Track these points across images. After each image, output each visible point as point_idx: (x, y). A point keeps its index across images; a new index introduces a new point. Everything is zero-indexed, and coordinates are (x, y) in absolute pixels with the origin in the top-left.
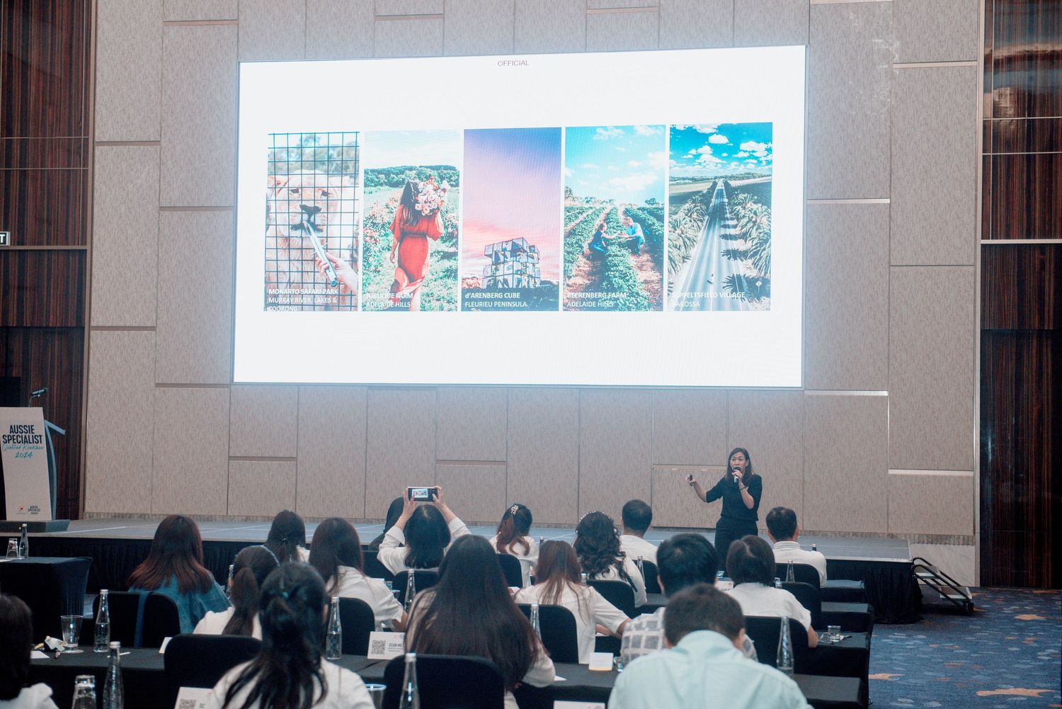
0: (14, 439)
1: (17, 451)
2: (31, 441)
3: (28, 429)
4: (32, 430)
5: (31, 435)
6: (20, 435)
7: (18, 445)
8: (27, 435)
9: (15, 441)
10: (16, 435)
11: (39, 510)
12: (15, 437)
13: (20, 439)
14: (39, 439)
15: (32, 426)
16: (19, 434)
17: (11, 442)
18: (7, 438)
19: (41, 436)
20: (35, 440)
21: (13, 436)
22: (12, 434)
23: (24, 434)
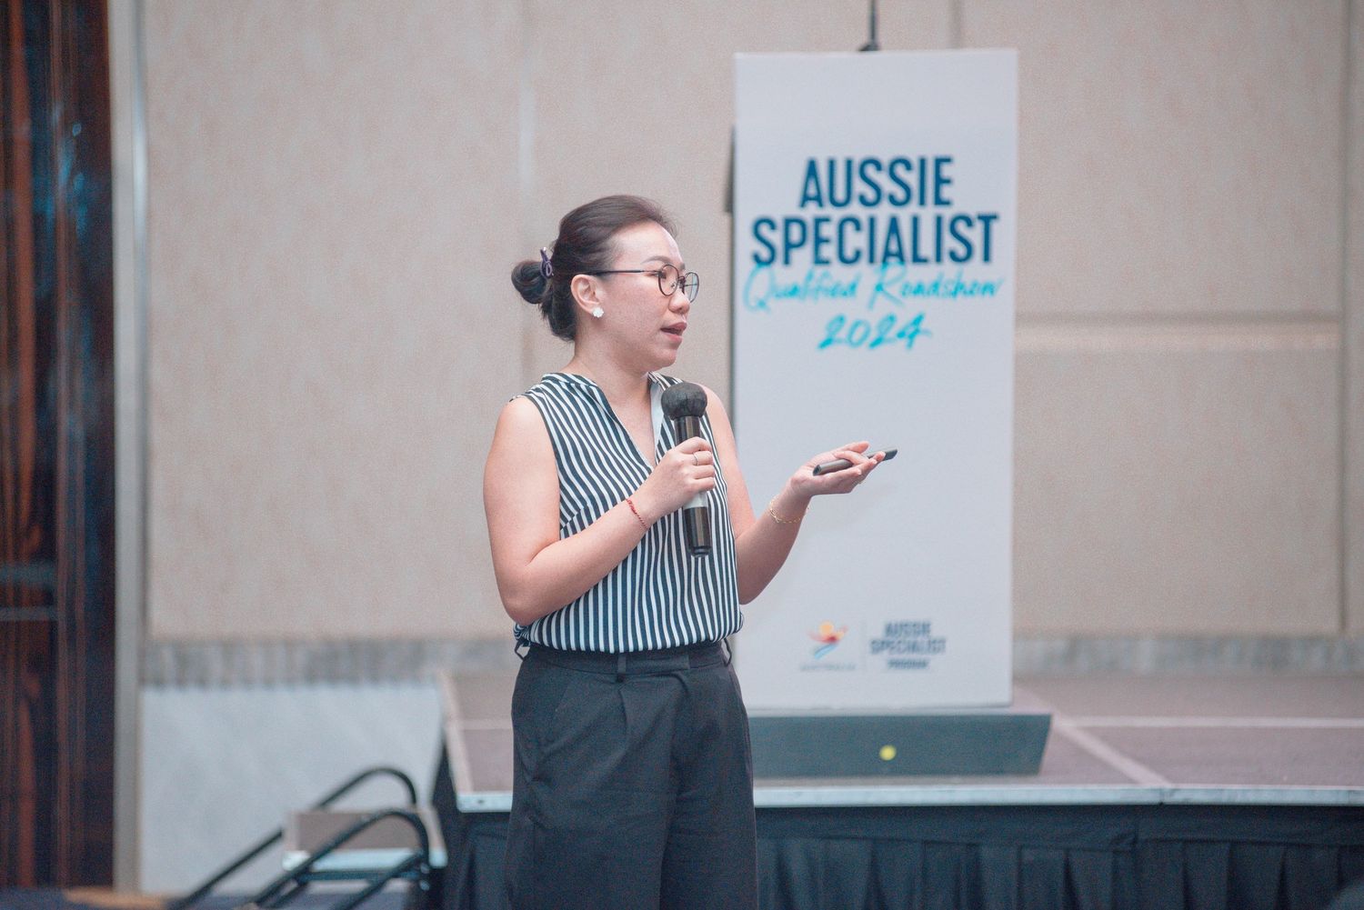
0: (819, 241)
1: (831, 307)
2: (927, 249)
3: (912, 178)
4: (940, 181)
5: (928, 214)
6: (862, 213)
7: (840, 273)
8: (904, 216)
9: (829, 251)
10: (837, 214)
11: (937, 646)
12: (829, 231)
13: (856, 240)
14: (975, 235)
15: (939, 162)
16: (856, 209)
17: (803, 256)
18: (776, 238)
19: (987, 220)
20: (950, 243)
21: (819, 221)
22: (811, 212)
23: (884, 212)
